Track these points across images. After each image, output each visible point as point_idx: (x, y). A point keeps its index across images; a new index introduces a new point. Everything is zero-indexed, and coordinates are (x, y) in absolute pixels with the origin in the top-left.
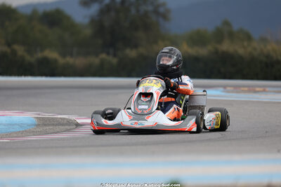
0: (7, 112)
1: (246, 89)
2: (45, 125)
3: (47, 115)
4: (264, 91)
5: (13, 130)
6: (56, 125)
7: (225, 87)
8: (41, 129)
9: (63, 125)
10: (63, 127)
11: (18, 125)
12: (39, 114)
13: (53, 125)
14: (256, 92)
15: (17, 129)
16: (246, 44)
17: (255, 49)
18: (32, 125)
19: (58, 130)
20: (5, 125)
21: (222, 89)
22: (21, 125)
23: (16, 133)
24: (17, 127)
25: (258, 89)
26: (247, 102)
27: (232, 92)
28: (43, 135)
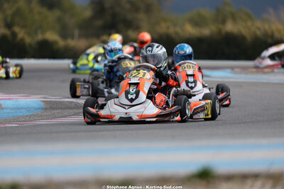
0: (12, 96)
1: (254, 70)
2: (53, 109)
3: (53, 99)
4: (273, 72)
5: (20, 114)
6: (64, 109)
7: (232, 68)
8: (49, 113)
9: (70, 108)
10: (71, 111)
11: (25, 108)
12: (45, 98)
13: (61, 108)
14: (264, 73)
15: (24, 113)
16: (249, 23)
17: (259, 29)
18: (39, 109)
19: (66, 114)
20: (11, 109)
21: (229, 70)
22: (28, 109)
23: (24, 117)
24: (25, 111)
25: (266, 70)
26: (256, 84)
27: (240, 73)
28: (51, 119)
